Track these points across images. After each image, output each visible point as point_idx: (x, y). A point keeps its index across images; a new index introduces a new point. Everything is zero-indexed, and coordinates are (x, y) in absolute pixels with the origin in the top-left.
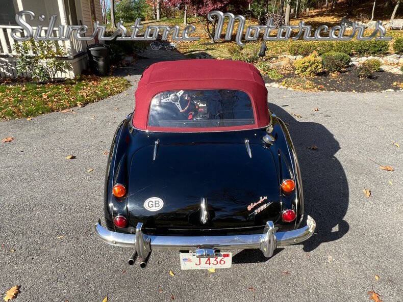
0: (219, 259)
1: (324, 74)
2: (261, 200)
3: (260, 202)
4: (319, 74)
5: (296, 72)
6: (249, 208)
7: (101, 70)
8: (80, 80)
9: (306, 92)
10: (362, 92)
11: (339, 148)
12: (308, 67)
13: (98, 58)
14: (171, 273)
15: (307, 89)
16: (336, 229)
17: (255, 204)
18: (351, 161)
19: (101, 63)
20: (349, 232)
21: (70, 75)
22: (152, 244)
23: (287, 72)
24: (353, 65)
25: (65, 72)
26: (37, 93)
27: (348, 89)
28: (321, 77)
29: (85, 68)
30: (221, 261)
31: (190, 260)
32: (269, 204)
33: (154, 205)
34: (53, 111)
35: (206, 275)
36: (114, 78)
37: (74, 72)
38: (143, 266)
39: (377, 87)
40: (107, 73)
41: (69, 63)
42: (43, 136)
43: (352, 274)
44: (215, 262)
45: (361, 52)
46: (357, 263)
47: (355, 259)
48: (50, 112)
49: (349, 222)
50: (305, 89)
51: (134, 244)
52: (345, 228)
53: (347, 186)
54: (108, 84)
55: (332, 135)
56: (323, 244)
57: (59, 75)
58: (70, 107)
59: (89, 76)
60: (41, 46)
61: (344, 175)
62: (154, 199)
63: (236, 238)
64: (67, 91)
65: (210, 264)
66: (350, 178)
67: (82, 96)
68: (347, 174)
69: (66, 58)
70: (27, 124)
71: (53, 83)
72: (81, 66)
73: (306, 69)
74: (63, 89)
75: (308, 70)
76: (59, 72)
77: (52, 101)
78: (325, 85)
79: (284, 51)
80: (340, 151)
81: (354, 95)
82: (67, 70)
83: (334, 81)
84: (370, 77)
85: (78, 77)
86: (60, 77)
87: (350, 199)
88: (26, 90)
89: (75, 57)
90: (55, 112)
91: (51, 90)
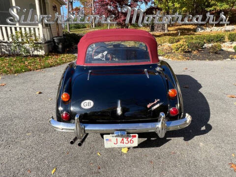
0: (130, 139)
1: (189, 52)
2: (156, 101)
3: (155, 102)
4: (186, 52)
5: (173, 51)
6: (148, 106)
7: (60, 50)
8: (48, 55)
9: (179, 60)
10: (212, 60)
11: (201, 87)
12: (180, 48)
13: (58, 44)
14: (98, 154)
15: (180, 59)
16: (203, 128)
17: (152, 104)
18: (209, 93)
19: (60, 46)
20: (212, 130)
21: (42, 52)
22: (86, 129)
23: (168, 51)
24: (205, 48)
25: (39, 51)
26: (22, 61)
27: (204, 59)
28: (187, 53)
29: (51, 50)
30: (131, 141)
31: (110, 140)
32: (161, 104)
33: (88, 105)
34: (31, 71)
35: (121, 155)
36: (67, 55)
37: (45, 51)
38: (80, 145)
39: (220, 58)
40: (63, 52)
41: (42, 45)
42: (24, 83)
43: (217, 153)
44: (127, 142)
45: (209, 41)
46: (219, 147)
47: (218, 145)
48: (29, 71)
49: (211, 124)
50: (178, 59)
51: (74, 130)
52: (209, 128)
53: (208, 105)
54: (64, 57)
55: (197, 81)
56: (196, 137)
57: (36, 53)
58: (41, 69)
59: (53, 54)
60: (26, 36)
61: (206, 100)
62: (87, 101)
63: (141, 125)
64: (40, 60)
65: (123, 143)
66: (209, 102)
67: (49, 63)
68: (207, 100)
69: (40, 43)
70: (15, 77)
71: (32, 57)
72: (49, 48)
73: (179, 49)
74: (38, 60)
75: (180, 49)
76: (36, 51)
77: (31, 66)
78: (190, 57)
79: (165, 42)
80: (202, 88)
81: (207, 62)
82: (40, 50)
83: (195, 55)
84: (216, 53)
85: (47, 54)
86: (36, 54)
87: (211, 113)
88: (16, 60)
89: (45, 43)
90: (32, 71)
91: (30, 60)
